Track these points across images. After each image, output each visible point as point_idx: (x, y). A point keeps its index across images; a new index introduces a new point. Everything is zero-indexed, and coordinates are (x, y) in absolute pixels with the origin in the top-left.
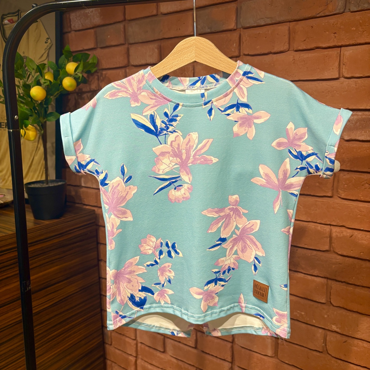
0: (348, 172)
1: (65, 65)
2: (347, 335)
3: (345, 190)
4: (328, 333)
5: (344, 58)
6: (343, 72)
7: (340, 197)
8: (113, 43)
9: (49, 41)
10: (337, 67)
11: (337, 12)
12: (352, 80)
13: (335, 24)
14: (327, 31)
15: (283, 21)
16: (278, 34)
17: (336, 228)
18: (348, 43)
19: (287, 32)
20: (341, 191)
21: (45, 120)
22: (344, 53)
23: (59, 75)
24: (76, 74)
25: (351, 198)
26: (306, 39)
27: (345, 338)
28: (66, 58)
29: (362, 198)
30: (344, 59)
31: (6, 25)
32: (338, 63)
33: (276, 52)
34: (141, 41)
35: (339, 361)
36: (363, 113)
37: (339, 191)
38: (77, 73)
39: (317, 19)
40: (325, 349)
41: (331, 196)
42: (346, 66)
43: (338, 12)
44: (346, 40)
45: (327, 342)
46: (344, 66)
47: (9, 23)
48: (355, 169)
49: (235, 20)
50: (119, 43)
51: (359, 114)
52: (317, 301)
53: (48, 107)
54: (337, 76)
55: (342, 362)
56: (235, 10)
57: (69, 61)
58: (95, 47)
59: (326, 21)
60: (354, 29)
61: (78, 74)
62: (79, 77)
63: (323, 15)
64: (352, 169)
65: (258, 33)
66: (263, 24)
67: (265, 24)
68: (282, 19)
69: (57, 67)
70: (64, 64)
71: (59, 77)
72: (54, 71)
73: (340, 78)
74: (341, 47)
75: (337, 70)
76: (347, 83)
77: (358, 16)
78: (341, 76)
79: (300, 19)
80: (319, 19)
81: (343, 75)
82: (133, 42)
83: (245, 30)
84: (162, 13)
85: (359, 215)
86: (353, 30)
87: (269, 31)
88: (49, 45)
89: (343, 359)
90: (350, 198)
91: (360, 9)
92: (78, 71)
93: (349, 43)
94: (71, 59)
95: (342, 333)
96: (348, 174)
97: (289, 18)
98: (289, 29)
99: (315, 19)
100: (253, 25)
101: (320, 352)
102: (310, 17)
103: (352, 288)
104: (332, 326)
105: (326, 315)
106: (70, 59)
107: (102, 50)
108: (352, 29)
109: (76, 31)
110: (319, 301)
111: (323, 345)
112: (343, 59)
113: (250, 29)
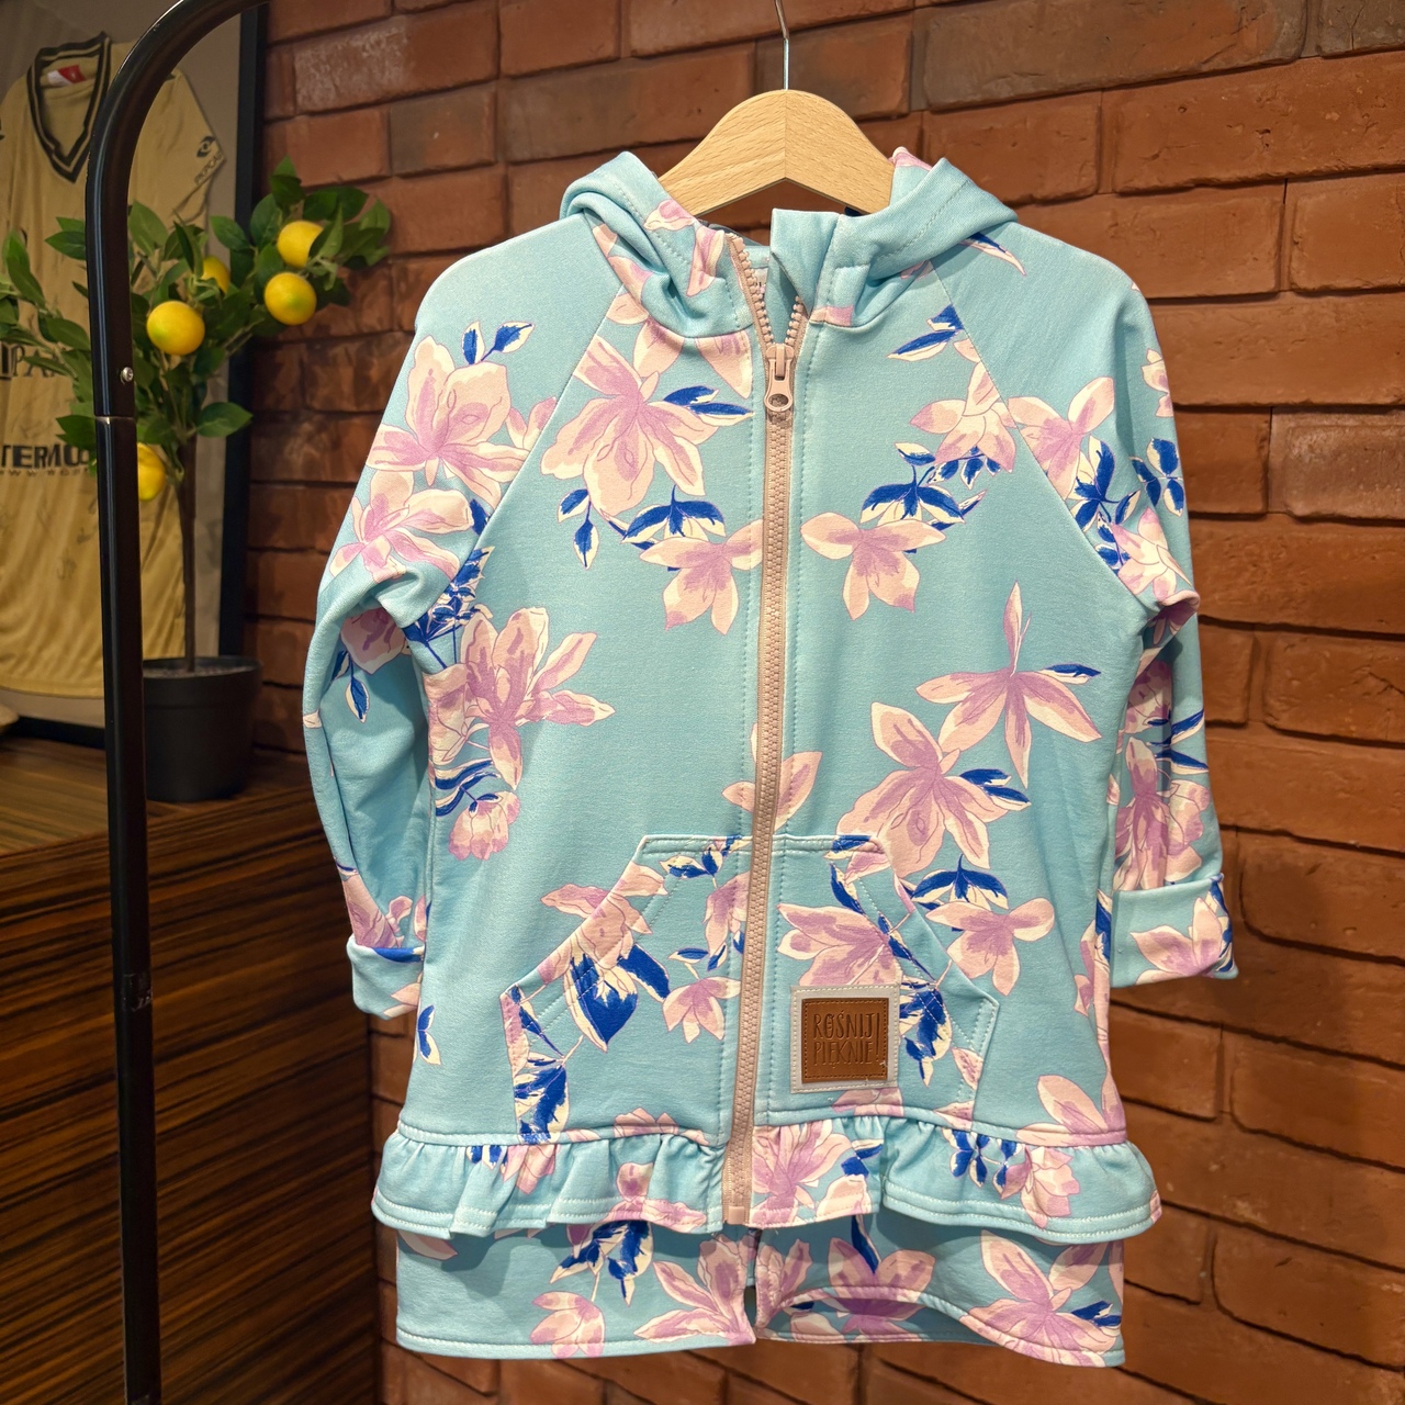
0: (1304, 636)
1: (276, 232)
2: (1291, 1235)
3: (1293, 700)
4: (1223, 1230)
5: (1297, 221)
6: (1293, 272)
7: (1273, 727)
8: (450, 160)
9: (213, 148)
10: (1269, 253)
11: (1276, 55)
12: (1324, 300)
13: (1268, 100)
14: (1238, 125)
15: (1079, 85)
16: (1058, 133)
17: (1257, 841)
18: (1310, 169)
19: (1092, 127)
20: (1278, 704)
21: (191, 433)
22: (1296, 205)
23: (251, 266)
24: (317, 264)
25: (1315, 730)
26: (1160, 152)
27: (1282, 1250)
28: (279, 205)
29: (1355, 731)
30: (1297, 225)
31: (50, 86)
32: (1274, 240)
33: (1052, 196)
34: (554, 153)
35: (1261, 1337)
36: (1363, 422)
37: (1272, 702)
38: (317, 258)
39: (1202, 81)
40: (1209, 1291)
41: (1243, 721)
42: (1302, 250)
43: (1277, 57)
44: (1303, 158)
45: (1218, 1261)
46: (1296, 252)
47: (65, 81)
48: (1331, 623)
49: (903, 82)
50: (473, 161)
51: (1347, 423)
52: (1184, 1110)
53: (203, 386)
54: (1270, 285)
55: (1271, 1339)
56: (905, 44)
57: (288, 217)
58: (384, 173)
59: (1236, 89)
60: (1335, 116)
61: (324, 263)
62: (328, 274)
63: (1224, 66)
64: (1319, 624)
65: (986, 127)
66: (1005, 93)
67: (1012, 95)
68: (1074, 78)
69: (243, 237)
70: (269, 227)
71: (250, 275)
72: (233, 252)
73: (1282, 294)
74: (1285, 180)
75: (1272, 262)
76: (1306, 309)
77: (1349, 71)
78: (1285, 286)
79: (1139, 80)
80: (1209, 80)
81: (1292, 284)
82: (526, 155)
83: (938, 118)
84: (634, 51)
85: (1343, 790)
86: (1331, 120)
87: (1025, 122)
88: (212, 163)
89: (1274, 1328)
90: (1309, 730)
91: (1356, 46)
92: (322, 253)
93: (1315, 168)
94: (296, 209)
95: (1270, 1229)
96: (1305, 640)
97: (1101, 75)
98: (1100, 117)
99: (1195, 81)
100: (970, 99)
101: (1189, 1302)
102: (1176, 72)
103: (1310, 1063)
104: (1235, 1206)
105: (1217, 1163)
106: (292, 208)
107: (409, 185)
108: (1328, 117)
109: (313, 114)
110: (1190, 1112)
111: (1203, 1274)
112: (1293, 225)
113: (956, 114)
